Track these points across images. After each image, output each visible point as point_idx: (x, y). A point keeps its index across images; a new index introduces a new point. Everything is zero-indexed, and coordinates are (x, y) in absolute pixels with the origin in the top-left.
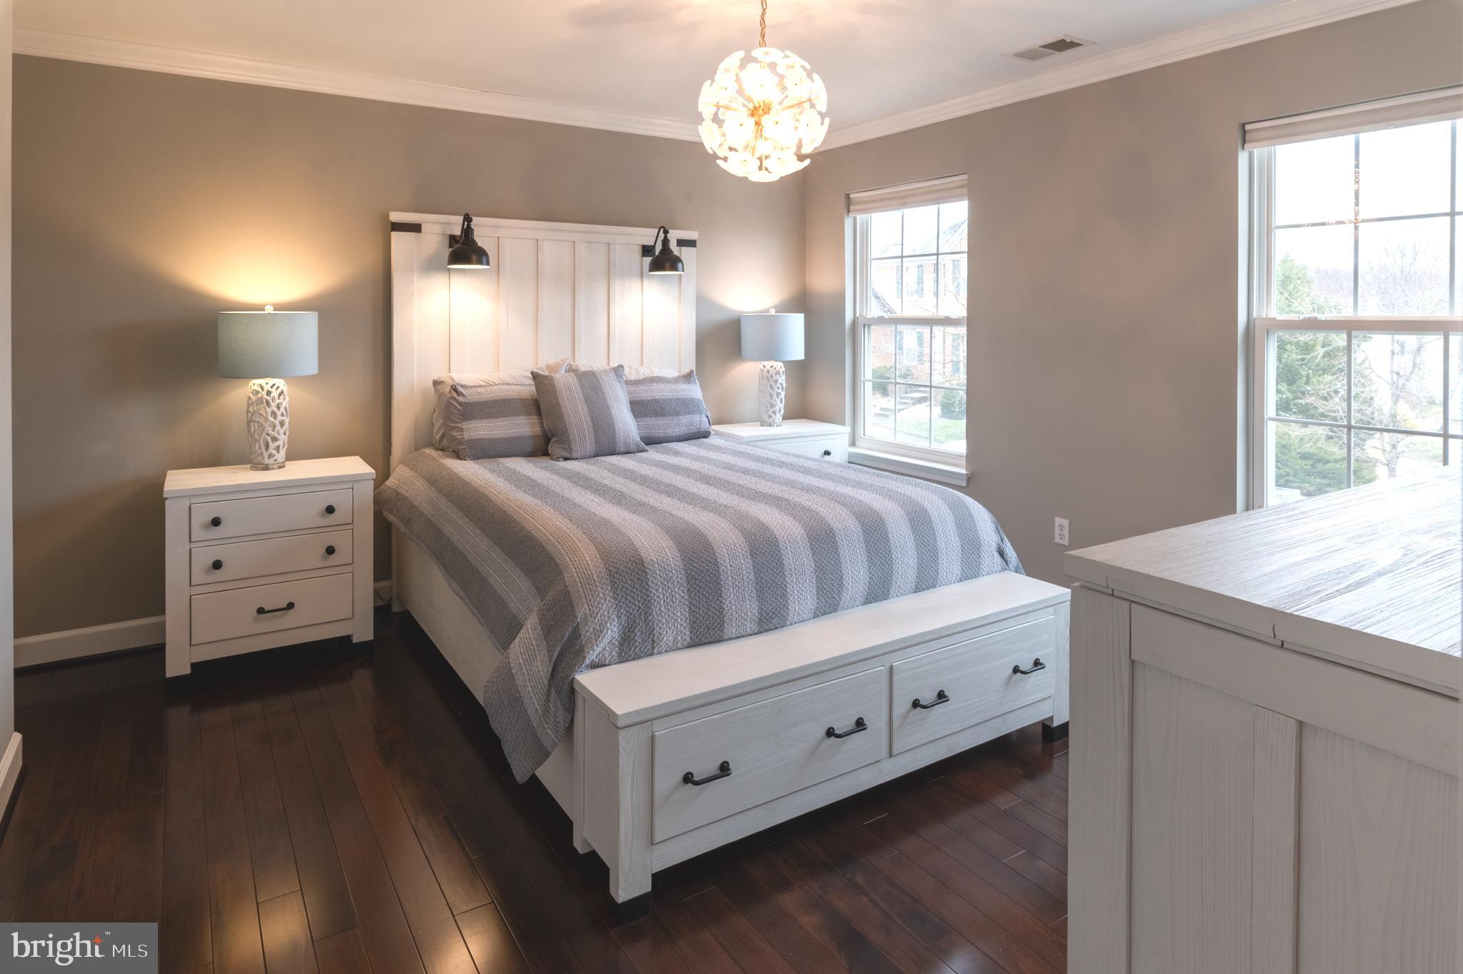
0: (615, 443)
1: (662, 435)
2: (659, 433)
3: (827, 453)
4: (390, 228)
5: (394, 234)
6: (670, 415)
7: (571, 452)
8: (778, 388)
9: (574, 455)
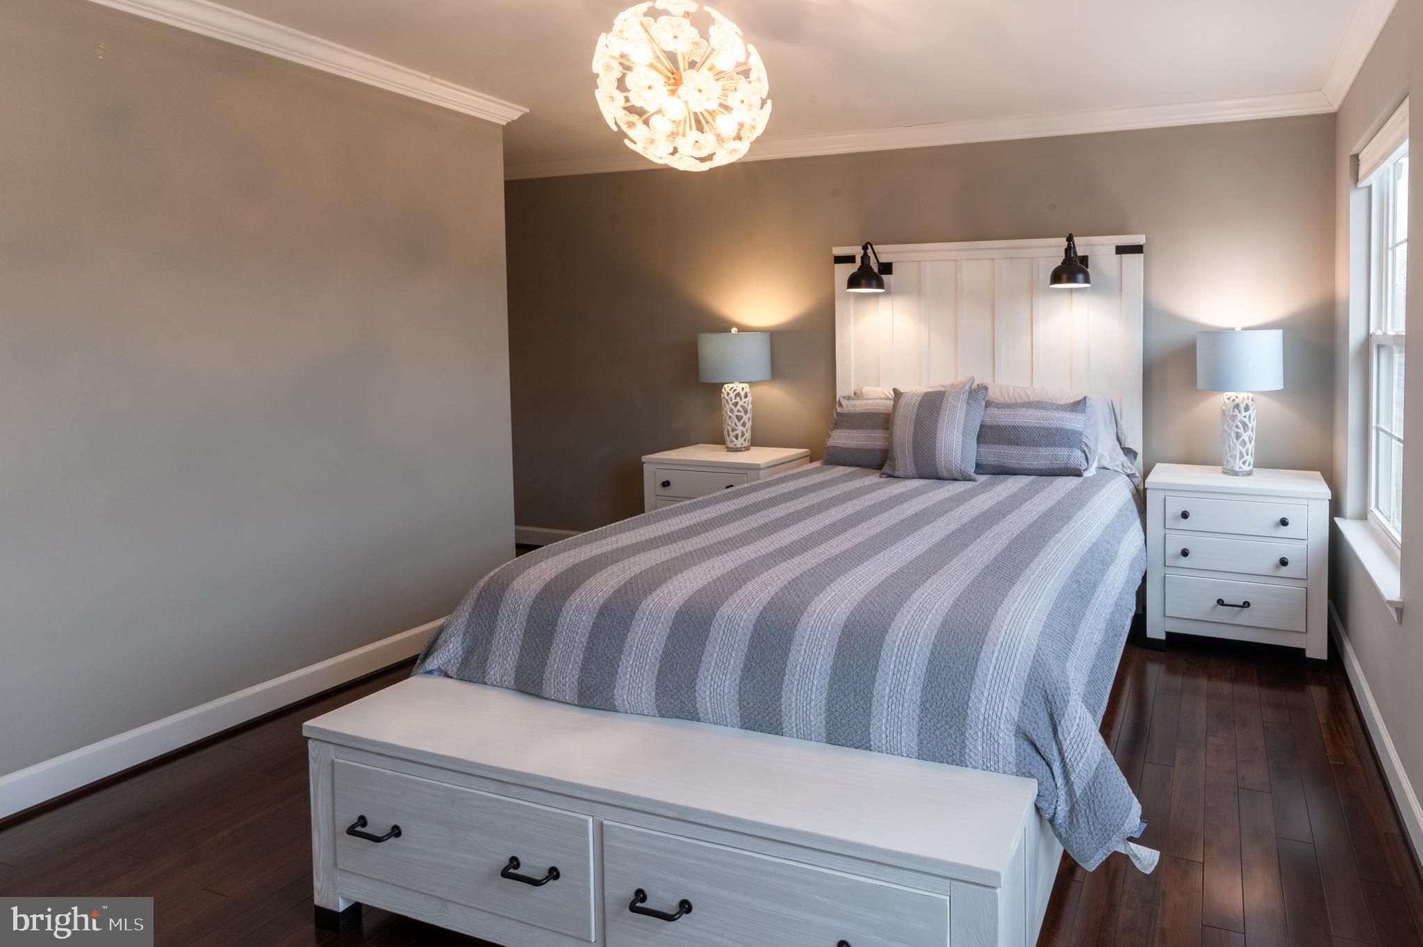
0: (935, 465)
1: (1016, 466)
2: (1013, 463)
3: (1284, 522)
4: (833, 262)
5: (837, 266)
6: (1026, 445)
7: (894, 470)
8: (1237, 427)
9: (897, 474)
